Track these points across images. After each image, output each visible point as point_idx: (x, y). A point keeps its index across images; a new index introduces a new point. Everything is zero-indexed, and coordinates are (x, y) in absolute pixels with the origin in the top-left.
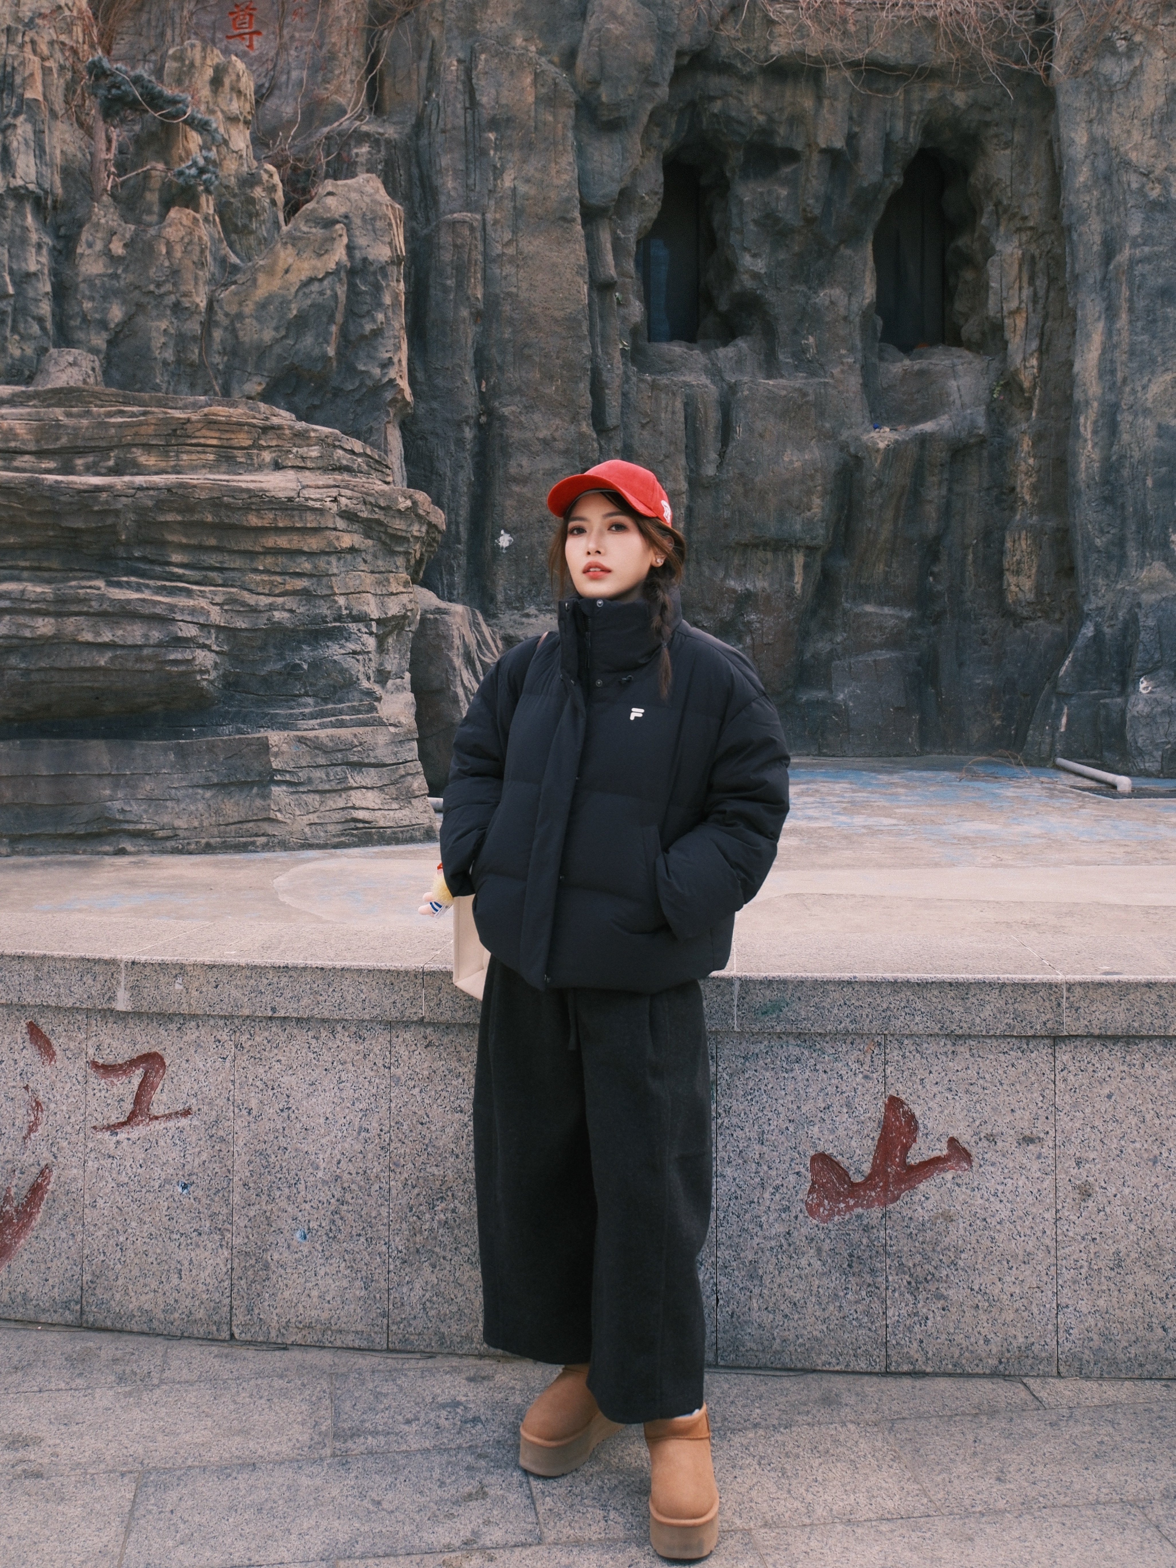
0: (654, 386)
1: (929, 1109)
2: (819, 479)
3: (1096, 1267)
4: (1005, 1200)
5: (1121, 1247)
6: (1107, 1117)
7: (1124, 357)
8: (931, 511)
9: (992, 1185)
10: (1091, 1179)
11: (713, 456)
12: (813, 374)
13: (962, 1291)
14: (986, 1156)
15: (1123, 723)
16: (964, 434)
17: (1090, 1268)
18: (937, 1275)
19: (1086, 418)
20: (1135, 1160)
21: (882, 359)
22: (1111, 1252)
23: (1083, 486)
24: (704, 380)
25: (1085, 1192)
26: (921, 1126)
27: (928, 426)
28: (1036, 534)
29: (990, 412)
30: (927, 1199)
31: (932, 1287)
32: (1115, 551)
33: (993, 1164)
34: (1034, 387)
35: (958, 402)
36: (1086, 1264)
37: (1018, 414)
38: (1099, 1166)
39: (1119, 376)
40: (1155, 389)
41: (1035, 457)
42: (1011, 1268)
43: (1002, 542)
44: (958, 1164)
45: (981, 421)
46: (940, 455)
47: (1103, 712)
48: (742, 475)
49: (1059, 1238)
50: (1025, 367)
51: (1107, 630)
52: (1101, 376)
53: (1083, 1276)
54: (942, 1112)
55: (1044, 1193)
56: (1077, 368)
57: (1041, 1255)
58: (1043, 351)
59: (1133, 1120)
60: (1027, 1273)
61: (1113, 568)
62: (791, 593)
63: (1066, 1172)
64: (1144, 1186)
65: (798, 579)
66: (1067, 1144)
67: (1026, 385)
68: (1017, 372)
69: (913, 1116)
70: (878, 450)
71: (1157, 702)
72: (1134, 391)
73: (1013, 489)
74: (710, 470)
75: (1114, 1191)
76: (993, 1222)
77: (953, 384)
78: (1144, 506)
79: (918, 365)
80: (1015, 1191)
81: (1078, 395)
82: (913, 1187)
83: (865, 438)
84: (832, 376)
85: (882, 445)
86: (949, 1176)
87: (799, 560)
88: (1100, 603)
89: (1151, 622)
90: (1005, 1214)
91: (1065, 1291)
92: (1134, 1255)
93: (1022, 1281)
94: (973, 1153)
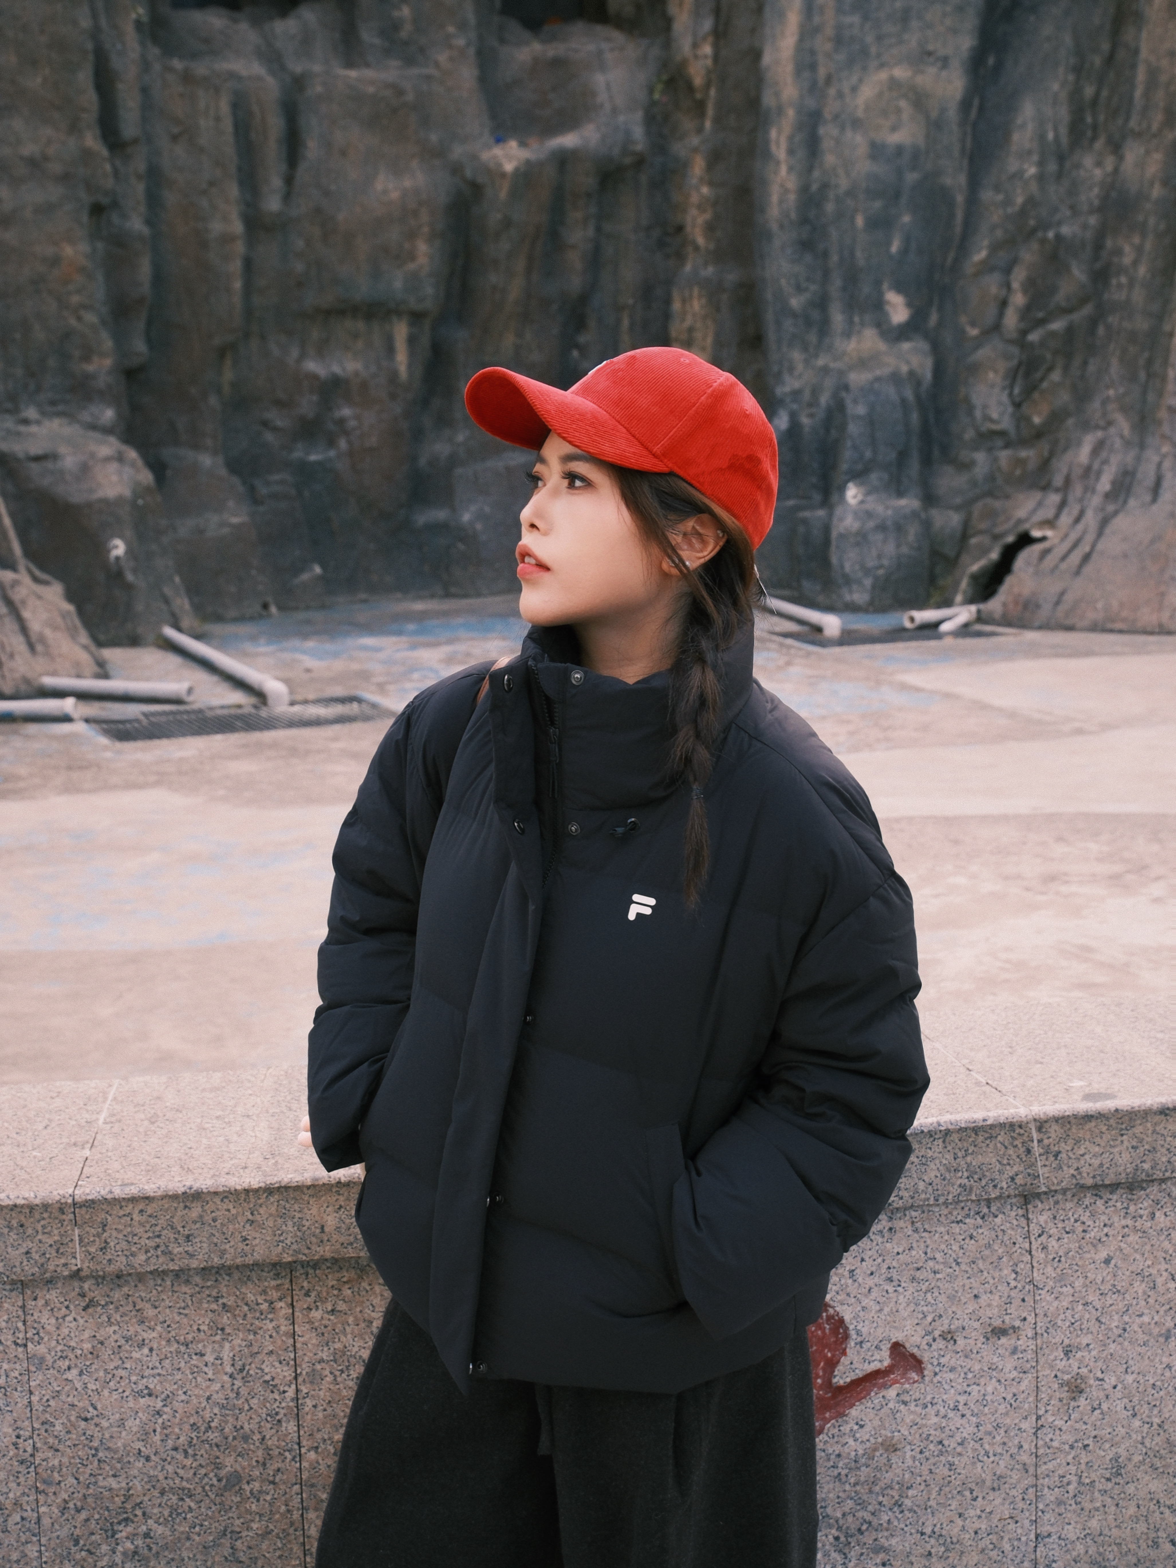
0: (187, 78)
1: (864, 1309)
2: (425, 216)
3: (1087, 1481)
4: (968, 1413)
5: (1121, 1451)
6: (1106, 1288)
7: (829, 46)
8: (575, 260)
9: (951, 1396)
10: (1084, 1371)
11: (277, 182)
12: (410, 61)
13: (909, 1538)
14: (942, 1360)
15: (827, 542)
16: (616, 151)
17: (1080, 1483)
18: (875, 1522)
19: (779, 133)
20: (1142, 1337)
21: (502, 40)
22: (1108, 1458)
23: (774, 227)
24: (257, 69)
25: (1076, 1388)
26: (853, 1333)
27: (568, 140)
28: (713, 291)
29: (650, 120)
30: (862, 1426)
31: (868, 1539)
32: (816, 315)
33: (952, 1370)
34: (707, 86)
35: (608, 107)
36: (1074, 1479)
37: (687, 123)
38: (1094, 1353)
39: (822, 72)
40: (867, 92)
41: (711, 184)
42: (975, 1499)
43: (668, 301)
44: (903, 1375)
45: (638, 132)
46: (588, 182)
47: (801, 529)
48: (318, 211)
49: (1041, 1451)
50: (696, 57)
51: (805, 420)
52: (798, 71)
53: (1071, 1494)
54: (881, 1310)
55: (1021, 1397)
56: (767, 59)
57: (1015, 1476)
58: (720, 34)
59: (1140, 1287)
60: (998, 1501)
61: (813, 338)
62: (393, 377)
63: (1052, 1367)
64: (1152, 1370)
65: (402, 357)
66: (1051, 1330)
67: (698, 81)
68: (684, 63)
69: (841, 1321)
70: (503, 175)
71: (869, 514)
72: (840, 95)
73: (680, 229)
74: (273, 204)
75: (1113, 1381)
76: (951, 1443)
77: (599, 80)
78: (852, 254)
79: (553, 50)
80: (983, 1401)
81: (768, 100)
82: (842, 1415)
83: (485, 156)
84: (437, 65)
85: (509, 167)
86: (892, 1393)
87: (401, 331)
88: (796, 385)
89: (861, 410)
90: (968, 1431)
91: (1047, 1516)
92: (1137, 1458)
93: (991, 1513)
94: (926, 1357)
